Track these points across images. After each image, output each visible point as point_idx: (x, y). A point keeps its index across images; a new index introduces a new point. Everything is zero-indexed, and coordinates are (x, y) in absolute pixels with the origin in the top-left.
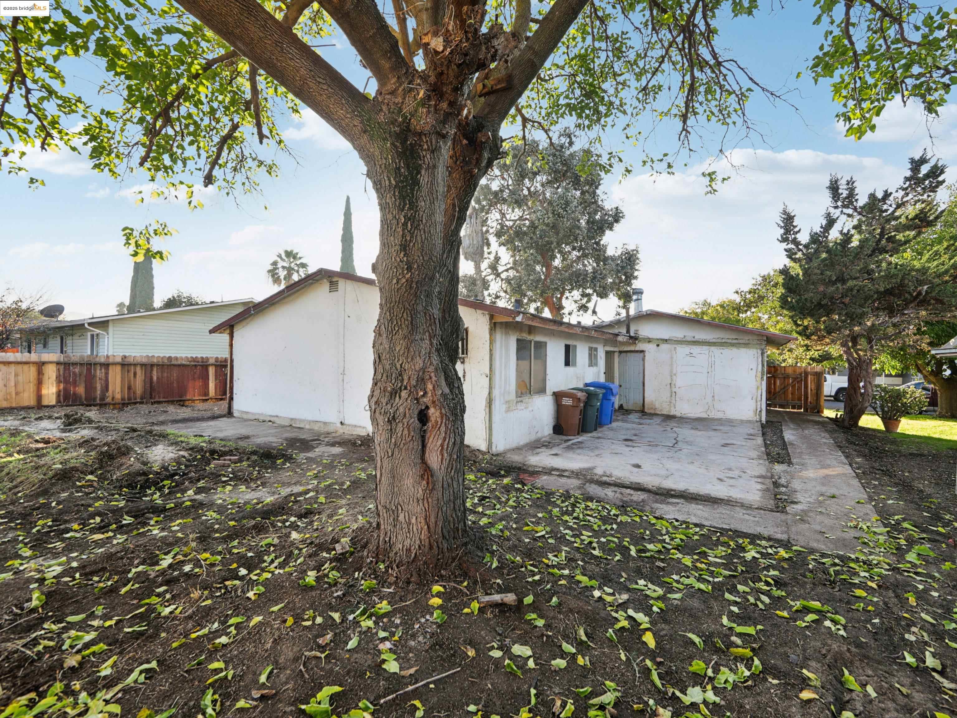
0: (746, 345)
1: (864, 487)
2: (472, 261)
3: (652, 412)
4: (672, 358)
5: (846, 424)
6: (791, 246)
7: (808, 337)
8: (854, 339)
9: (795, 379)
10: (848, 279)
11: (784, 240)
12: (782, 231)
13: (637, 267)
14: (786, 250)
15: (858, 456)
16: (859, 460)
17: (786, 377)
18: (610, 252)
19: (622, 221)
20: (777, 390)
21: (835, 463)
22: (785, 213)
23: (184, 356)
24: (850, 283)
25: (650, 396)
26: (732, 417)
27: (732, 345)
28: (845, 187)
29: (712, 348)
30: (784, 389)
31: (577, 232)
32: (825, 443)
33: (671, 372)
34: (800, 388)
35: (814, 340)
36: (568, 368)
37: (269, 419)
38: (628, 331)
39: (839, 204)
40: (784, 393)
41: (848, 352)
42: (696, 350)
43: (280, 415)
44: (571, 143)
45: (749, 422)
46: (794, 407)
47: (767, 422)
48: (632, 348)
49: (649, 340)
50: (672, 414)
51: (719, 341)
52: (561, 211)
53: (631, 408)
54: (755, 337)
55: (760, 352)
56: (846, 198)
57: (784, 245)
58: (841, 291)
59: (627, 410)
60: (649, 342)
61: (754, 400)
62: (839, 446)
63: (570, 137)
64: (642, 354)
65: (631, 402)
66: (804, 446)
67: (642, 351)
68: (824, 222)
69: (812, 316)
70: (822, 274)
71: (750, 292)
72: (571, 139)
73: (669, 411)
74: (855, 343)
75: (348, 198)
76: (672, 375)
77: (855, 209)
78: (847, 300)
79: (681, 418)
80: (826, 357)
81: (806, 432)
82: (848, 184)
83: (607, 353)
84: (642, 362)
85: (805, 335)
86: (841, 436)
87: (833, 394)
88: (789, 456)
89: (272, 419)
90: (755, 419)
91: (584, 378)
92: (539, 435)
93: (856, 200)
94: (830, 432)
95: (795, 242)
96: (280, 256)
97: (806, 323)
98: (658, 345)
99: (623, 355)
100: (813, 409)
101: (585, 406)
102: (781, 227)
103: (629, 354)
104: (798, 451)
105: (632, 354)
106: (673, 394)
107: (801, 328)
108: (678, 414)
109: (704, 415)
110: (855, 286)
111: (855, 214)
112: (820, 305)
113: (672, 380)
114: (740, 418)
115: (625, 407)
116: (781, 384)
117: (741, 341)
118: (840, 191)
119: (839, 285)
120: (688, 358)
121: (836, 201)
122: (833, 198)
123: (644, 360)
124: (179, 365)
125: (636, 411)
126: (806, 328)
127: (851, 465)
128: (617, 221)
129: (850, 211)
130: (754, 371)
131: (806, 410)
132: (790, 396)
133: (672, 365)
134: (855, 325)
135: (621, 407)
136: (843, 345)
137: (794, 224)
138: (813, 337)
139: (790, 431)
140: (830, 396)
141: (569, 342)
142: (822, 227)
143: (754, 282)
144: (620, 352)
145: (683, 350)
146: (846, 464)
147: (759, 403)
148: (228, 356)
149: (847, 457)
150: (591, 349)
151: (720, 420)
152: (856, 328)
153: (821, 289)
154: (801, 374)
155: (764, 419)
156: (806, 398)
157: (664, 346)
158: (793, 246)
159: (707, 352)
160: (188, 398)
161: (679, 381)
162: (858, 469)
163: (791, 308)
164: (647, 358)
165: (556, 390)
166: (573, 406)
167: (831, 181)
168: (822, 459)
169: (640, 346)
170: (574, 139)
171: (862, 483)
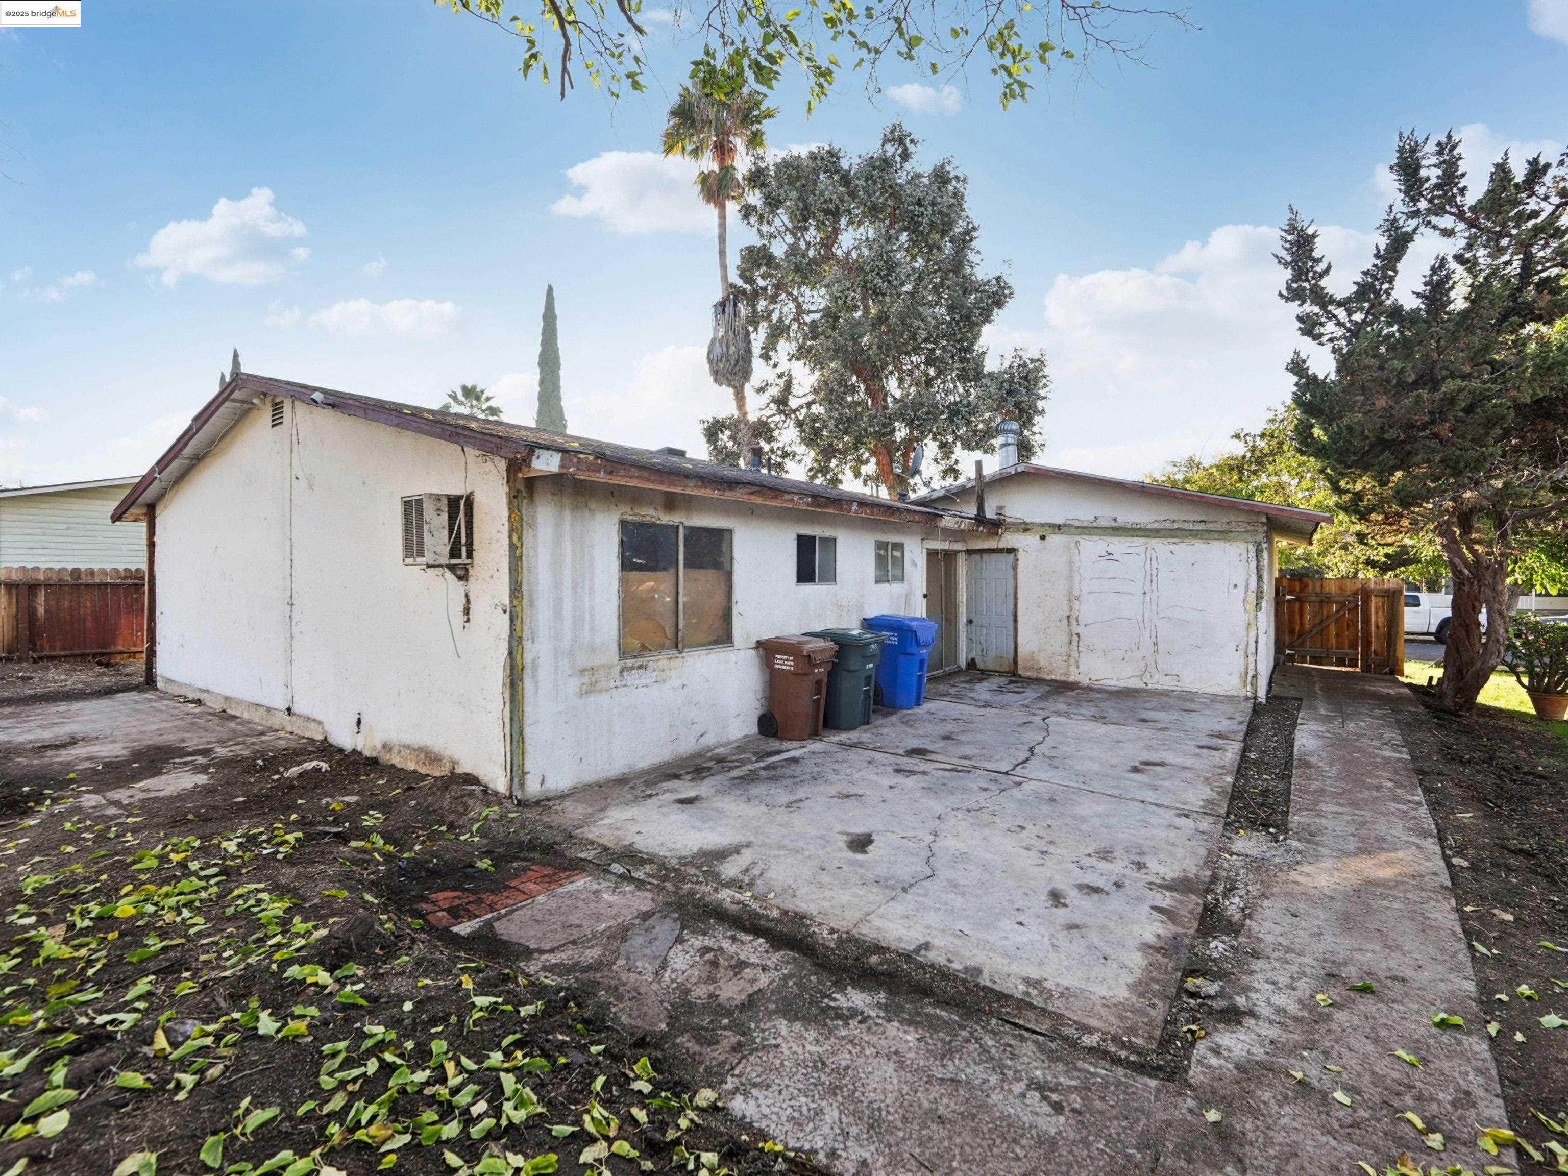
0: (1224, 535)
1: (1467, 932)
2: (729, 385)
3: (1033, 675)
4: (1071, 563)
5: (1448, 702)
6: (1310, 308)
7: (1363, 517)
8: (1465, 519)
9: (1342, 605)
10: (1444, 379)
11: (1294, 294)
12: (1288, 274)
13: (1042, 393)
14: (1300, 319)
15: (1467, 803)
16: (1466, 816)
17: (1325, 600)
18: (991, 365)
19: (1010, 304)
20: (1307, 626)
21: (1398, 830)
22: (1292, 228)
23: (108, 567)
24: (1449, 386)
25: (1028, 643)
26: (1195, 687)
27: (1195, 534)
28: (1434, 160)
29: (1154, 542)
30: (1321, 627)
31: (916, 323)
32: (1387, 760)
33: (1070, 592)
34: (1352, 623)
35: (1377, 523)
36: (808, 589)
37: (197, 696)
38: (981, 509)
39: (1423, 205)
40: (1321, 633)
41: (1451, 546)
42: (1119, 545)
43: (213, 688)
44: (905, 156)
45: (1230, 699)
46: (1340, 662)
47: (1268, 699)
48: (991, 544)
49: (1026, 528)
50: (1071, 679)
51: (1163, 526)
52: (878, 281)
53: (991, 666)
54: (1243, 518)
55: (1252, 548)
56: (1437, 187)
57: (1294, 308)
58: (1428, 407)
59: (983, 672)
60: (1026, 530)
61: (1241, 653)
62: (1420, 772)
63: (901, 142)
64: (1012, 556)
65: (992, 654)
66: (1332, 772)
67: (1012, 551)
68: (1383, 242)
69: (1366, 468)
70: (1381, 368)
71: (1263, 436)
72: (906, 149)
73: (1067, 674)
74: (1467, 528)
75: (550, 290)
76: (1072, 598)
77: (1460, 216)
78: (1444, 430)
79: (1089, 689)
80: (1400, 559)
81: (1351, 726)
82: (1440, 153)
83: (931, 554)
84: (1011, 572)
85: (1356, 512)
86: (1432, 738)
87: (1433, 629)
88: (1288, 801)
89: (202, 696)
90: (1242, 693)
91: (860, 607)
92: (710, 740)
93: (1462, 191)
94: (1405, 727)
95: (1322, 299)
96: (454, 397)
97: (1359, 487)
98: (1043, 538)
99: (976, 557)
100: (1380, 666)
101: (830, 674)
102: (1286, 264)
103: (986, 556)
104: (1314, 785)
105: (994, 557)
106: (1074, 638)
107: (1346, 497)
108: (1085, 681)
109: (1136, 684)
110: (1460, 390)
111: (1462, 226)
112: (1383, 444)
113: (1071, 608)
114: (1210, 691)
115: (980, 665)
116: (1314, 617)
117: (1211, 526)
118: (1423, 173)
119: (1424, 394)
120: (1104, 563)
121: (1414, 200)
122: (1406, 193)
123: (1015, 568)
124: (99, 586)
125: (1001, 674)
126: (1358, 496)
127: (1441, 839)
128: (999, 304)
129: (1447, 222)
130: (1241, 588)
131: (1366, 668)
132: (1333, 641)
133: (1070, 577)
134: (1464, 487)
135: (972, 664)
136: (1443, 531)
137: (1316, 254)
138: (1374, 516)
139: (1313, 726)
140: (1428, 634)
141: (807, 531)
142: (1377, 256)
143: (1271, 415)
144: (969, 552)
145: (1093, 546)
146: (1426, 834)
147: (1251, 659)
148: (144, 567)
149: (1435, 806)
150: (880, 545)
151: (1167, 694)
152: (1468, 494)
153: (1381, 402)
154: (1355, 594)
155: (1262, 694)
156: (1367, 643)
157: (1055, 539)
158: (1317, 309)
159: (1141, 550)
160: (121, 648)
161: (1087, 611)
162: (1460, 853)
163: (1320, 451)
164: (1021, 564)
165: (765, 636)
166: (795, 674)
167: (1401, 151)
168: (1367, 814)
169: (1009, 540)
170: (911, 148)
171: (1464, 918)
